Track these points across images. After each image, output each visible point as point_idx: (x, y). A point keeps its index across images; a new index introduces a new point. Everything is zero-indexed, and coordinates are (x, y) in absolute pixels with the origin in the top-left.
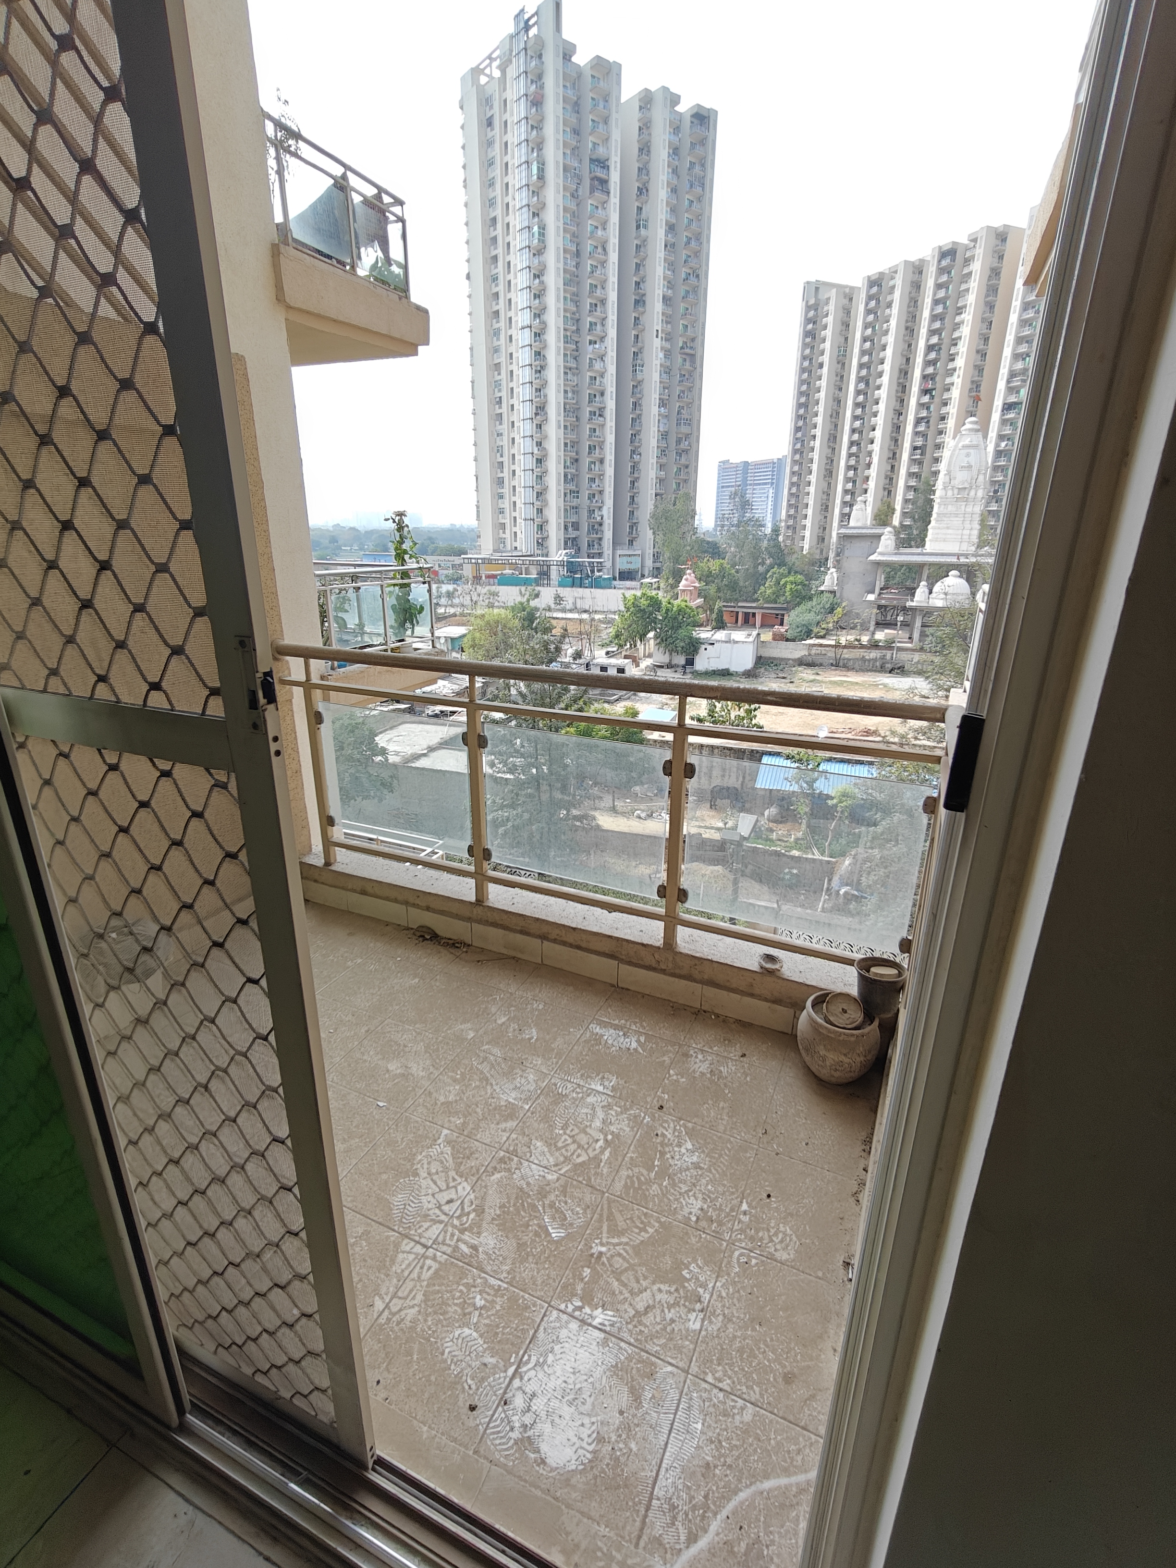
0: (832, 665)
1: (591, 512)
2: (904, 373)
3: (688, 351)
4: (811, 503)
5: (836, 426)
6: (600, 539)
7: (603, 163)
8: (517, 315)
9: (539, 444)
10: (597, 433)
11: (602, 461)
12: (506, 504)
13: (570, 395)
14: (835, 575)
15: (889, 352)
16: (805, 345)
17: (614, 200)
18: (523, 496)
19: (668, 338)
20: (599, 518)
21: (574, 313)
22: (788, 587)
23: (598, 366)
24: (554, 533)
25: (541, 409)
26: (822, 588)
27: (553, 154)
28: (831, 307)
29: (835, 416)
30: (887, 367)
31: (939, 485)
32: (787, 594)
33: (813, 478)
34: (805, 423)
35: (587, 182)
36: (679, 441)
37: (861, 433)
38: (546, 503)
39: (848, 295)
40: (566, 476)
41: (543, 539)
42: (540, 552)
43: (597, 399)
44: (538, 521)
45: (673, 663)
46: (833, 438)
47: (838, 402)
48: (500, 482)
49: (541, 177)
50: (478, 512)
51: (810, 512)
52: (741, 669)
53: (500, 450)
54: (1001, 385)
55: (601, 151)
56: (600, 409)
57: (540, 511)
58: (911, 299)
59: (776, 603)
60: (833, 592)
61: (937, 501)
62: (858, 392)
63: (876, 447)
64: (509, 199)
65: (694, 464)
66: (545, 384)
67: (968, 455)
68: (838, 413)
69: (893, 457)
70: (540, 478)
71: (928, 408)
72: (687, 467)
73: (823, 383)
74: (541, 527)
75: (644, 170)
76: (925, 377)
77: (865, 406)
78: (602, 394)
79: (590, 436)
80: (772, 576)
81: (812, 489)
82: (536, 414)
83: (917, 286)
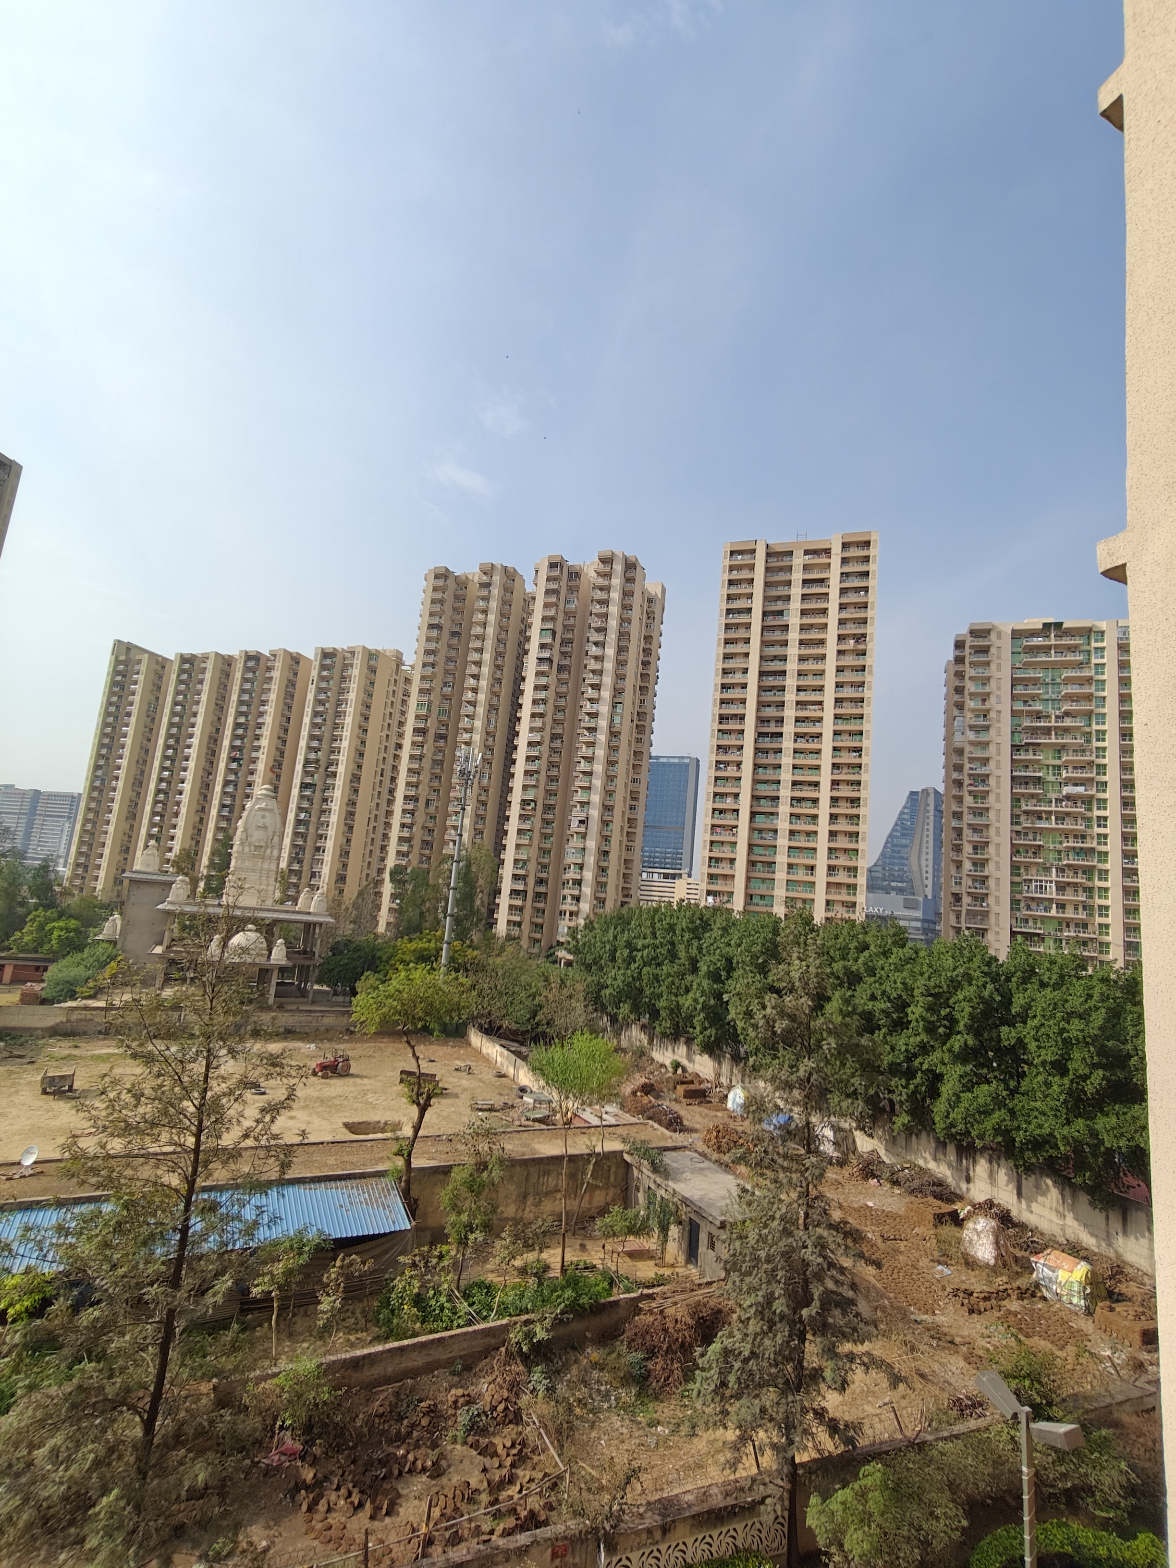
0: (100, 1032)
2: (214, 740)
4: (109, 842)
5: (143, 772)
14: (119, 923)
16: (111, 693)
22: (56, 934)
26: (100, 937)
28: (143, 668)
29: (142, 762)
30: (197, 731)
31: (236, 841)
32: (54, 942)
33: (113, 818)
34: (107, 763)
37: (169, 783)
39: (160, 663)
46: (138, 783)
47: (145, 751)
51: (107, 851)
54: (299, 767)
58: (220, 683)
59: (36, 952)
60: (114, 943)
61: (234, 855)
62: (167, 747)
63: (185, 799)
67: (264, 817)
68: (145, 761)
69: (202, 810)
71: (236, 774)
73: (130, 730)
76: (233, 748)
77: (174, 760)
80: (33, 920)
81: (111, 829)
83: (227, 674)
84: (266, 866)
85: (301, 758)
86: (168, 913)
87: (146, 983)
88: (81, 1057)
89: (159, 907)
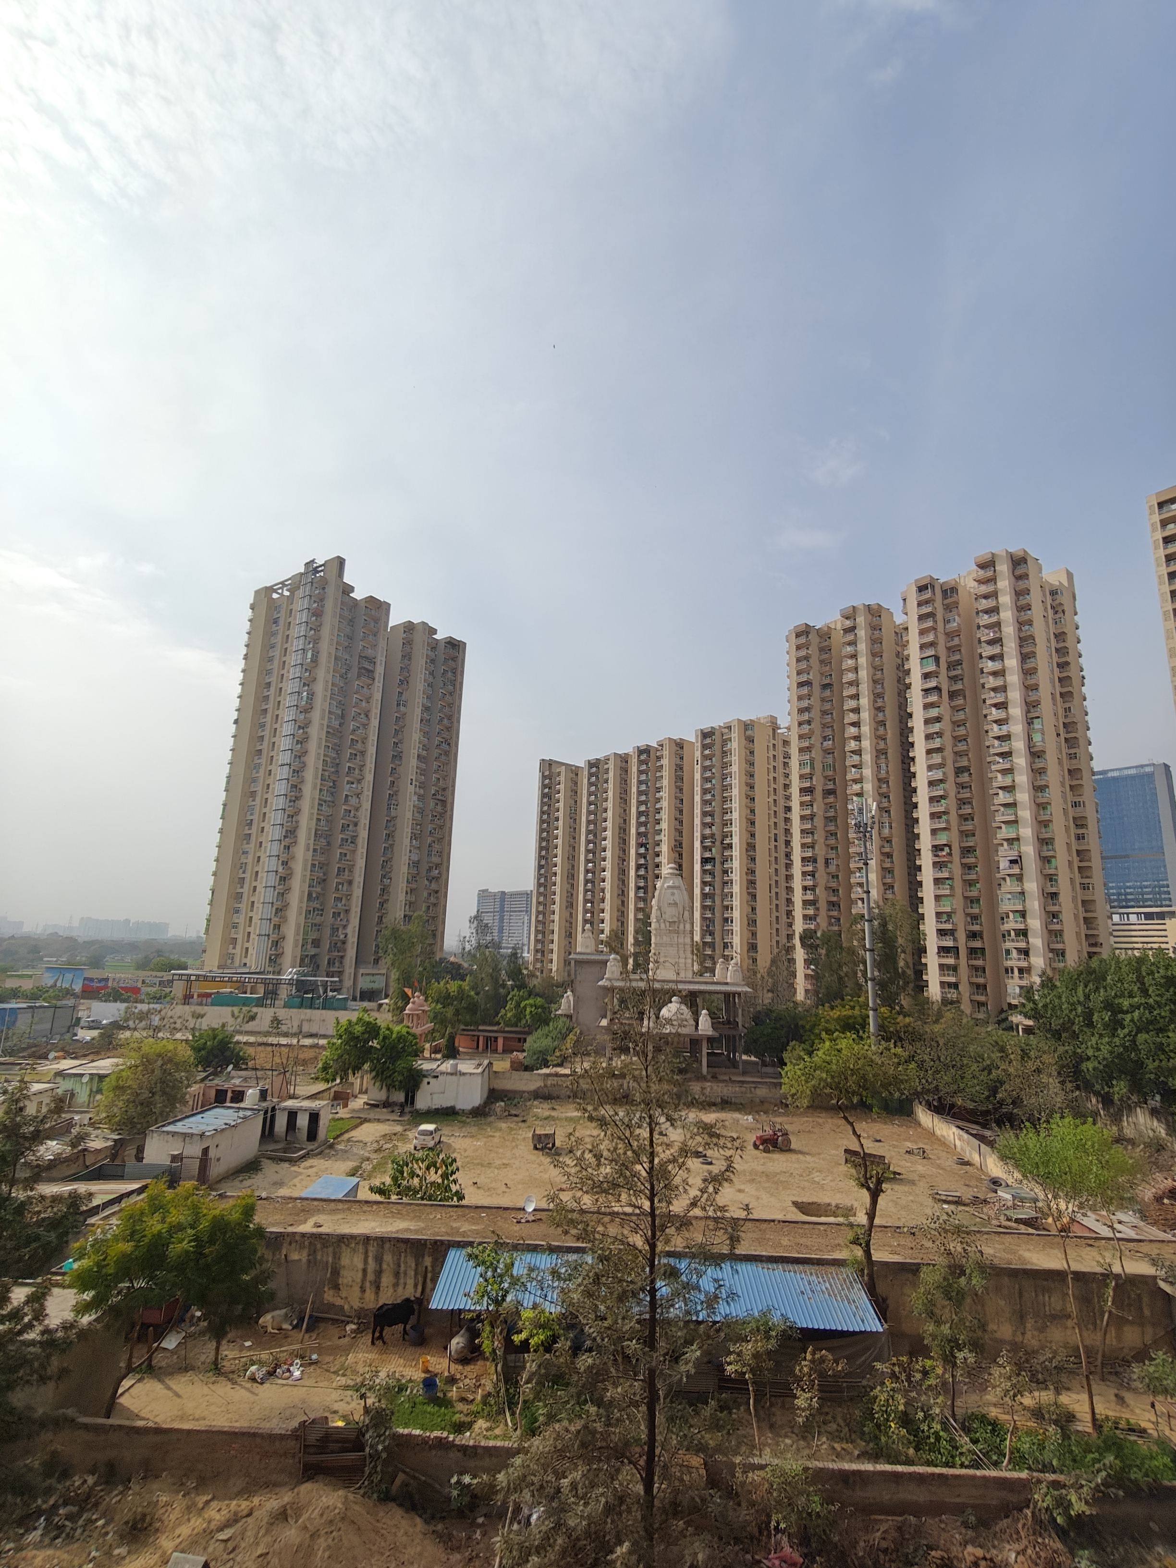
0: (566, 1097)
1: (335, 930)
2: (623, 830)
3: (439, 797)
4: (556, 929)
5: (573, 866)
6: (342, 957)
7: (372, 661)
8: (278, 755)
9: (285, 863)
10: (348, 857)
11: (350, 883)
12: (241, 919)
13: (323, 823)
14: (571, 998)
15: (610, 814)
16: (543, 804)
17: (378, 684)
18: (262, 912)
19: (422, 786)
20: (342, 937)
21: (334, 759)
22: (528, 1010)
23: (353, 801)
24: (290, 949)
25: (291, 833)
26: (559, 1012)
27: (326, 648)
28: (562, 778)
29: (572, 858)
30: (609, 824)
31: (653, 919)
32: (528, 1017)
33: (556, 908)
34: (547, 863)
35: (355, 671)
36: (430, 869)
37: (594, 873)
38: (284, 919)
39: (574, 771)
40: (310, 895)
41: (277, 956)
42: (271, 969)
43: (351, 828)
44: (274, 937)
45: (391, 1100)
46: (571, 876)
47: (573, 848)
48: (239, 896)
49: (315, 660)
50: (208, 925)
51: (556, 937)
52: (468, 1106)
53: (243, 867)
54: (697, 844)
55: (369, 652)
56: (353, 837)
57: (277, 927)
58: (622, 779)
59: (517, 1026)
60: (569, 1017)
61: (653, 932)
62: (588, 842)
63: (607, 885)
64: (285, 672)
65: (443, 890)
66: (298, 812)
67: (673, 894)
68: (574, 857)
69: (622, 894)
70: (282, 895)
71: (645, 858)
72: (437, 892)
73: (559, 832)
74: (276, 944)
75: (405, 670)
76: (639, 834)
77: (595, 853)
78: (356, 825)
79: (340, 859)
80: (512, 999)
81: (556, 917)
82: (285, 837)
83: (625, 771)
84: (681, 940)
85: (697, 835)
86: (604, 988)
87: (599, 1052)
88: (558, 1119)
89: (600, 983)
